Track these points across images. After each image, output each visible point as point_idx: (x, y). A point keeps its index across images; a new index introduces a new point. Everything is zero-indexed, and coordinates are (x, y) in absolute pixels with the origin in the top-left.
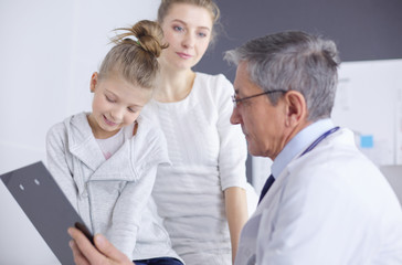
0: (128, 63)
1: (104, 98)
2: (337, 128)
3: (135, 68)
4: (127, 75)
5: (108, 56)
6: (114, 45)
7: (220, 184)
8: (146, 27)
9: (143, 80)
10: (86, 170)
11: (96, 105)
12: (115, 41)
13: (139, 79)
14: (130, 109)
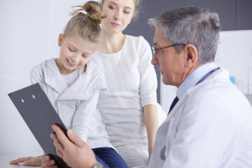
0: (82, 27)
1: (67, 49)
2: (219, 68)
3: (86, 30)
4: (82, 34)
5: (69, 23)
6: (72, 17)
7: (141, 103)
8: (92, 5)
9: (92, 37)
10: (55, 93)
11: (62, 53)
12: (72, 14)
13: (89, 37)
14: (84, 56)
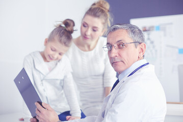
0: (61, 37)
1: (50, 49)
3: (64, 38)
4: (60, 41)
5: (53, 32)
6: (55, 27)
8: (68, 21)
9: (67, 43)
12: (55, 26)
13: (65, 43)
14: (60, 54)
